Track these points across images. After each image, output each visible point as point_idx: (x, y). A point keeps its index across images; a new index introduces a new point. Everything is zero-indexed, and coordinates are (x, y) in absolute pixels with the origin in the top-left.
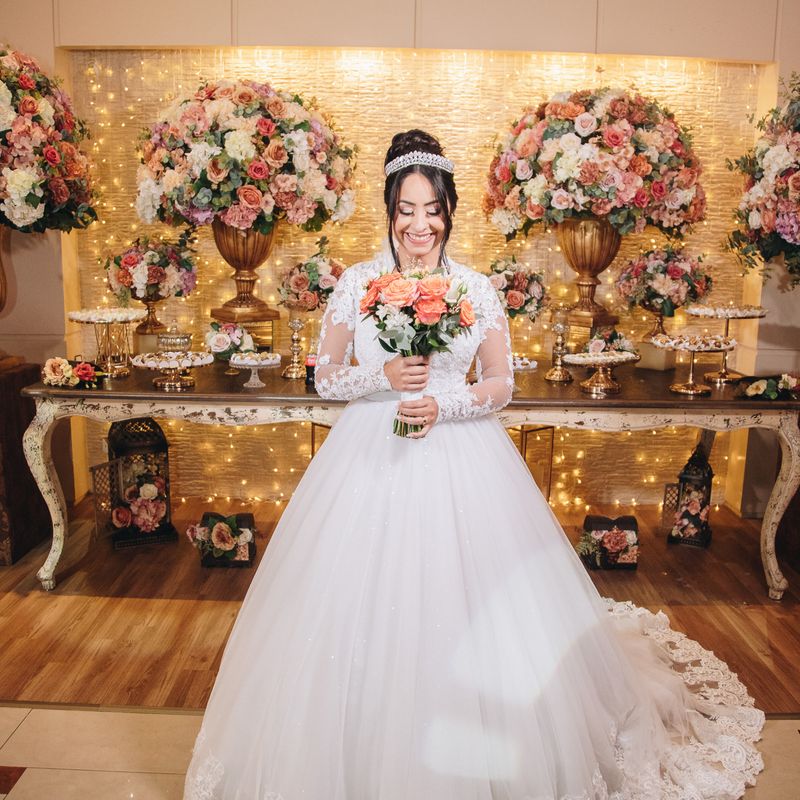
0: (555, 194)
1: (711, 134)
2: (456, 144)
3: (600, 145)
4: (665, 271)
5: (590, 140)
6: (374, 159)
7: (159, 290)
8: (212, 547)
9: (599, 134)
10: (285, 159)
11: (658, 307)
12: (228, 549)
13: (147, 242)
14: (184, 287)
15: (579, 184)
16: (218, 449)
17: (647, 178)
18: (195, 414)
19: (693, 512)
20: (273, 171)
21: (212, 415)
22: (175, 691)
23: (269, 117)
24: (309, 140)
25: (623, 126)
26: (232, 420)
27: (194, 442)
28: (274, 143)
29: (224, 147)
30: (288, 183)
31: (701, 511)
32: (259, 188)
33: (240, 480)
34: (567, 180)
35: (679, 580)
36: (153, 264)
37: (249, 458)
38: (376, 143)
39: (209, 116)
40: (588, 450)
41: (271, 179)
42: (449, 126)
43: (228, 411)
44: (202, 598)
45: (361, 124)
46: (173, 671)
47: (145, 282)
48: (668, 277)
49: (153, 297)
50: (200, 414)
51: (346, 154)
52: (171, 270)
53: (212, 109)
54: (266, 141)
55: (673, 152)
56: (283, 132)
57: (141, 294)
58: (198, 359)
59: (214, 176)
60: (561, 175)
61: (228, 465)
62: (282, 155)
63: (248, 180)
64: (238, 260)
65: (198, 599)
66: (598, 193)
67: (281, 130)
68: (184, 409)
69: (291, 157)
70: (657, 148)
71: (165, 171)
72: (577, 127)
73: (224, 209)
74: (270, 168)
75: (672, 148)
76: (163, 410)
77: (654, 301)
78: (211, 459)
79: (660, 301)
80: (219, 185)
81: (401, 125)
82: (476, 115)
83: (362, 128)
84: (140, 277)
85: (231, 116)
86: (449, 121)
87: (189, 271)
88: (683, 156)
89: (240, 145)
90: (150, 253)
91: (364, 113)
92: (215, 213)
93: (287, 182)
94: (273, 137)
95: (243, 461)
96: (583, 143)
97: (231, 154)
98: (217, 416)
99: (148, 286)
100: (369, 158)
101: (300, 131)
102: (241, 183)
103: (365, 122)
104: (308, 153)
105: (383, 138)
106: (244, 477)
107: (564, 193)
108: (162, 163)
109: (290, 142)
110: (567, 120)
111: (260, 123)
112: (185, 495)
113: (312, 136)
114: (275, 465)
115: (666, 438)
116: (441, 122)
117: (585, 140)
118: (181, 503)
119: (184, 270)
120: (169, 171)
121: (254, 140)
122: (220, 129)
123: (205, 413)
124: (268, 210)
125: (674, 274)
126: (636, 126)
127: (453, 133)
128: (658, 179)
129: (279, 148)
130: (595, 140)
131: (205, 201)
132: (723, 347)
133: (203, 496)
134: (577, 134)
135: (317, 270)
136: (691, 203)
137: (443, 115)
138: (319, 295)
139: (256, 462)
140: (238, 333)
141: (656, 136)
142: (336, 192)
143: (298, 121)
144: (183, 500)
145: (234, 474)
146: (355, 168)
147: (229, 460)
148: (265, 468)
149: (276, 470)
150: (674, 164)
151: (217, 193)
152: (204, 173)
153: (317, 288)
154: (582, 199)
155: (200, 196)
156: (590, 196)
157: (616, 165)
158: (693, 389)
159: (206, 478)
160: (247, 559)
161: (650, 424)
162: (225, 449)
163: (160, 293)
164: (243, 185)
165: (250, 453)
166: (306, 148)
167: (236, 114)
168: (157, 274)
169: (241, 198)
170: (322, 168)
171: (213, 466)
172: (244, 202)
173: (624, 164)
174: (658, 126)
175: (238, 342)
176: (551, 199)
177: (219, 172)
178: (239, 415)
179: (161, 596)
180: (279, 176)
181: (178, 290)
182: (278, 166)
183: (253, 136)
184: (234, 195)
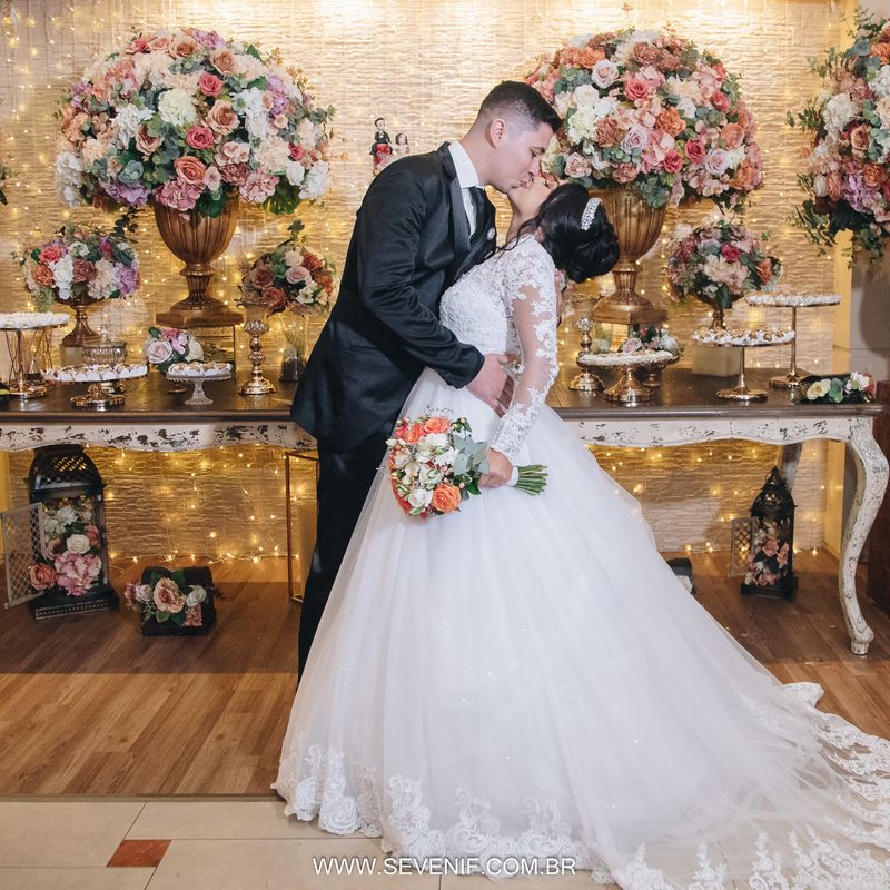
0: (569, 159)
1: (784, 85)
2: (467, 103)
3: (621, 98)
4: (720, 252)
5: (611, 93)
6: (365, 123)
7: (88, 290)
8: (155, 609)
9: (621, 85)
10: (235, 124)
11: (712, 297)
12: (173, 611)
13: (72, 231)
14: (122, 285)
15: (597, 146)
16: (180, 494)
17: (679, 138)
18: (121, 439)
19: (769, 553)
20: (220, 138)
21: (143, 439)
22: (79, 775)
23: (215, 72)
24: (265, 100)
25: (649, 73)
26: (168, 446)
27: (147, 485)
28: (220, 104)
29: (157, 110)
30: (237, 153)
31: (778, 551)
32: (202, 160)
33: (208, 533)
34: (582, 143)
35: (744, 635)
36: (79, 257)
37: (218, 504)
38: (369, 105)
39: (139, 72)
40: (649, 483)
41: (218, 148)
42: (458, 82)
43: (163, 434)
44: (137, 671)
45: (349, 82)
46: (82, 754)
47: (70, 280)
48: (723, 260)
49: (81, 299)
50: (128, 438)
51: (319, 117)
52: (103, 265)
53: (143, 63)
54: (211, 101)
55: (713, 105)
56: (233, 90)
57: (64, 295)
58: (126, 370)
59: (144, 146)
60: (574, 136)
61: (192, 514)
62: (231, 119)
63: (187, 150)
64: (187, 251)
65: (131, 673)
66: (619, 156)
67: (230, 88)
68: (107, 432)
69: (242, 120)
70: (693, 100)
71: (85, 140)
72: (595, 77)
73: (158, 185)
74: (215, 135)
75: (712, 100)
76: (82, 435)
77: (706, 290)
78: (170, 507)
79: (713, 289)
80: (151, 157)
81: (397, 81)
82: (491, 67)
83: (350, 86)
84: (63, 273)
85: (166, 71)
86: (459, 76)
87: (127, 265)
88: (726, 110)
89: (178, 107)
90: (76, 244)
91: (352, 67)
92: (148, 192)
93: (237, 151)
94: (219, 97)
95: (211, 508)
96: (601, 97)
97: (166, 119)
98: (149, 441)
99: (74, 285)
100: (359, 123)
101: (255, 89)
102: (179, 153)
103: (354, 79)
104: (264, 116)
105: (375, 98)
106: (213, 528)
107: (580, 159)
108: (82, 132)
109: (241, 103)
110: (583, 68)
111: (203, 81)
112: (137, 554)
113: (269, 94)
114: (252, 511)
115: (748, 466)
116: (448, 76)
117: (604, 93)
118: (131, 563)
119: (121, 265)
120: (90, 141)
121: (195, 101)
122: (153, 89)
123: (134, 437)
124: (215, 187)
125: (732, 256)
126: (667, 73)
127: (464, 89)
128: (694, 137)
129: (226, 110)
130: (616, 91)
131: (135, 176)
132: (775, 339)
133: (160, 554)
134: (595, 86)
135: (284, 261)
136: (739, 166)
137: (451, 68)
138: (287, 292)
139: (227, 509)
140: (182, 339)
141: (693, 85)
142: (304, 164)
143: (251, 78)
144: (135, 559)
145: (199, 524)
146: (331, 134)
147: (193, 507)
148: (239, 516)
149: (252, 518)
150: (713, 120)
151: (149, 166)
152: (133, 142)
153: (284, 283)
154: (600, 165)
155: (127, 170)
156: (611, 160)
157: (641, 121)
158: (745, 393)
159: (164, 531)
160: (201, 624)
161: (688, 437)
162: (188, 493)
163: (90, 294)
164: (181, 156)
165: (220, 498)
166: (261, 109)
167: (173, 69)
168: (86, 269)
169: (179, 171)
170: (283, 134)
171: (173, 515)
172: (183, 178)
173: (650, 121)
174: (695, 74)
175: (182, 352)
176: (564, 166)
177: (150, 140)
178: (176, 438)
179: (84, 671)
180: (227, 144)
181: (114, 289)
182: (226, 133)
183: (194, 96)
184: (170, 168)
